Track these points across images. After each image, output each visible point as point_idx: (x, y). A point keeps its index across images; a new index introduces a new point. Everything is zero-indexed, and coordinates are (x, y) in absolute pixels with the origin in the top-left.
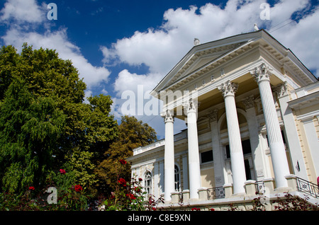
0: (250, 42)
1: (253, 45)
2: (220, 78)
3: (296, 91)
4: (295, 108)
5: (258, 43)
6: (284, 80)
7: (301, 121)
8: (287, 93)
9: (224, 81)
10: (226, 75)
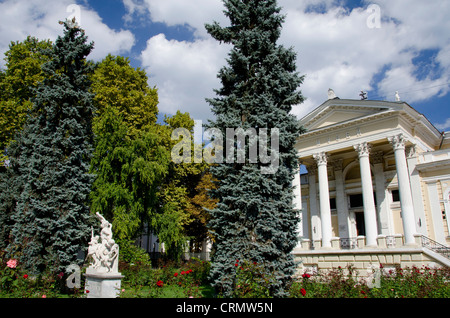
0: (391, 110)
1: (393, 113)
2: (355, 137)
3: (424, 154)
4: (422, 171)
5: (397, 112)
6: (414, 142)
7: (427, 183)
8: (415, 155)
9: (361, 141)
10: (363, 135)
